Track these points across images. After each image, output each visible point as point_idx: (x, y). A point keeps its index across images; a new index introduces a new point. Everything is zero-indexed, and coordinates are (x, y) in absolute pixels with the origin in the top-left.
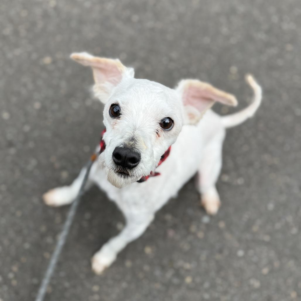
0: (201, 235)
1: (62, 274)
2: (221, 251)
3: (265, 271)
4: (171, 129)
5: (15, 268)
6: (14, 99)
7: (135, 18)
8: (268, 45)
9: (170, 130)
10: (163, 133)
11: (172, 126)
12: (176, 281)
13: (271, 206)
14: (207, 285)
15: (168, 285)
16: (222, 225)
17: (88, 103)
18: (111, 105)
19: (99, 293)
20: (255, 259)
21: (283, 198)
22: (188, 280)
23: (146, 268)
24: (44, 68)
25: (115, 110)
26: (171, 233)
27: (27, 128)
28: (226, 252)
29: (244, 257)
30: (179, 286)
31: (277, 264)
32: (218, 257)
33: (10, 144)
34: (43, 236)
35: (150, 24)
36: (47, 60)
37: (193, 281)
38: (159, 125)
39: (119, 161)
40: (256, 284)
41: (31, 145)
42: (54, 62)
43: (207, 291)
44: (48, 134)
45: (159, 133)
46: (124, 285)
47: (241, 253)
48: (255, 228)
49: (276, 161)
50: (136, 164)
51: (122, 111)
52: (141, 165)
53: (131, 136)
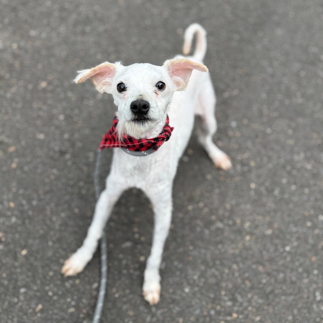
0: (238, 134)
2: (257, 137)
3: (290, 132)
4: (164, 89)
5: (136, 230)
6: (39, 122)
7: (88, 29)
10: (160, 93)
11: (164, 87)
12: (246, 169)
13: (264, 96)
14: (265, 160)
15: (243, 174)
16: (245, 122)
17: (99, 97)
19: (206, 206)
21: (267, 88)
22: (252, 164)
24: (44, 90)
27: (66, 136)
28: (260, 135)
29: (273, 132)
30: (250, 171)
31: (293, 125)
32: (258, 140)
33: (62, 153)
35: (101, 28)
36: (43, 84)
37: (256, 162)
39: (136, 110)
40: (291, 142)
41: (79, 144)
42: (49, 83)
43: (268, 163)
44: (87, 131)
45: (157, 92)
46: (217, 191)
47: (269, 131)
50: (148, 109)
51: (127, 86)
52: (151, 109)
53: (139, 94)
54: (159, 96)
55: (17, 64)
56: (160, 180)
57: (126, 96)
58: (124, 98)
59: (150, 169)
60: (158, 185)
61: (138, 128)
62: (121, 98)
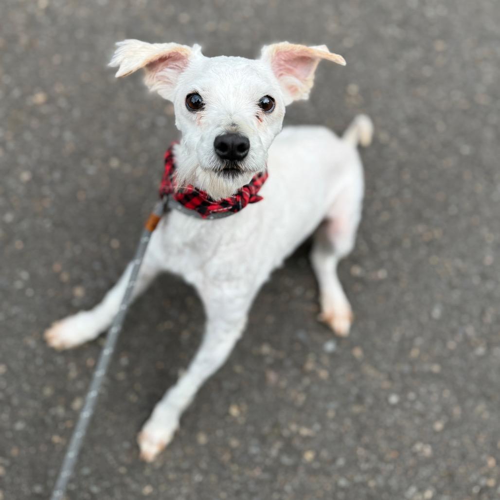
0: (323, 374)
1: (86, 471)
2: (360, 399)
3: (439, 426)
4: (273, 110)
7: (184, 18)
8: (405, 45)
9: (272, 112)
10: (264, 117)
11: (274, 106)
12: (286, 460)
13: (437, 312)
14: (341, 462)
15: (274, 469)
16: (358, 352)
18: (186, 97)
20: (419, 406)
21: (456, 296)
22: (309, 456)
23: (234, 443)
24: (33, 111)
25: (193, 101)
26: (272, 377)
28: (369, 400)
29: (399, 405)
31: (457, 411)
32: (356, 409)
34: (48, 404)
36: (40, 98)
37: (317, 458)
38: (258, 107)
39: (225, 153)
40: (426, 450)
41: (18, 245)
42: (51, 100)
43: (342, 472)
44: (47, 225)
45: (261, 117)
47: (394, 399)
48: (415, 353)
49: (437, 233)
50: (246, 152)
51: (205, 100)
52: (251, 153)
53: (230, 121)
54: (263, 124)
55: (24, 40)
56: (230, 278)
57: (202, 121)
58: (199, 124)
59: (215, 253)
60: (225, 285)
61: (224, 184)
62: (193, 122)
